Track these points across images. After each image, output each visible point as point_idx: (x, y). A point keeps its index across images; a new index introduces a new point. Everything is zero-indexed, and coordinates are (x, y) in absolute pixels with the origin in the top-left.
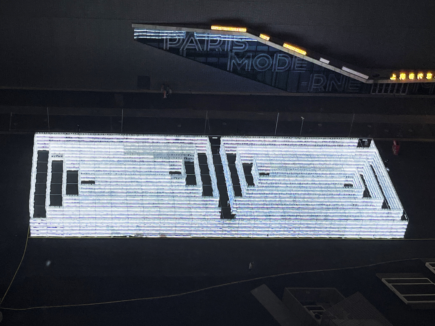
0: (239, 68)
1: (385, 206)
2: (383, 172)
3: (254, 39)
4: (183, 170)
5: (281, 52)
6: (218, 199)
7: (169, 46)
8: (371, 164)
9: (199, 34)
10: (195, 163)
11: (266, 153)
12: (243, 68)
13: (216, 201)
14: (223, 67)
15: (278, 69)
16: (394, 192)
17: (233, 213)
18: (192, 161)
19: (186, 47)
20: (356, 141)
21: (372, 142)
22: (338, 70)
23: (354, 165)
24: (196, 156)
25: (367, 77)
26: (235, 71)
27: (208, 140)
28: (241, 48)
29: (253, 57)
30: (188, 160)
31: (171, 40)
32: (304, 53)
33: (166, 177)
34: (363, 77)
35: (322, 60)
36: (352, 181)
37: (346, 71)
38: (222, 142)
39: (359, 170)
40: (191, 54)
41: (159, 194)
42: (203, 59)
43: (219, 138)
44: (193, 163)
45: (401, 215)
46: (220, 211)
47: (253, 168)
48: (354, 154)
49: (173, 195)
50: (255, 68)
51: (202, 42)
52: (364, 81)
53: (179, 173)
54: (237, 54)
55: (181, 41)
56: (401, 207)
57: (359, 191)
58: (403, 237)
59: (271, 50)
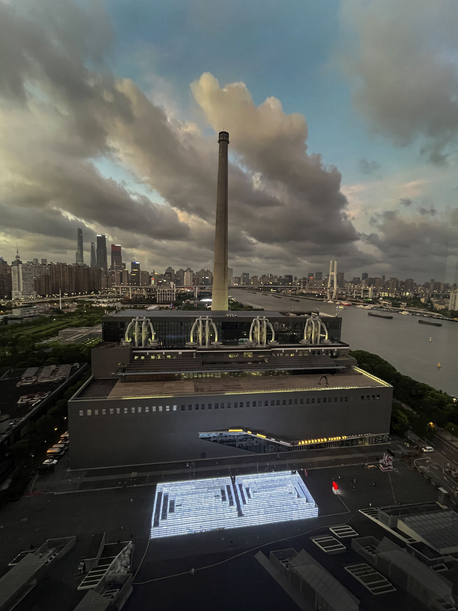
0: (241, 446)
1: (307, 501)
2: (303, 484)
3: (245, 433)
4: (220, 494)
5: (256, 437)
6: (236, 507)
7: (213, 439)
8: (298, 481)
9: (224, 433)
10: (225, 490)
11: (255, 482)
12: (242, 446)
13: (235, 508)
14: (235, 446)
15: (256, 444)
16: (309, 494)
17: (243, 513)
18: (224, 489)
19: (220, 439)
20: (290, 472)
21: (297, 471)
22: (278, 443)
23: (291, 483)
24: (226, 487)
25: (290, 444)
26: (239, 447)
27: (230, 479)
28: (241, 437)
29: (246, 441)
30: (222, 489)
31: (214, 437)
32: (265, 437)
33: (213, 499)
34: (288, 444)
35: (272, 439)
36: (292, 491)
37: (282, 442)
38: (236, 479)
39: (294, 485)
40: (222, 442)
41: (210, 508)
42: (226, 443)
43: (235, 477)
44: (224, 490)
45: (314, 505)
46: (237, 513)
47: (250, 490)
48: (290, 478)
49: (216, 508)
50: (247, 445)
51: (226, 436)
52: (289, 446)
53: (219, 496)
54: (239, 440)
55: (218, 437)
56: (314, 501)
57: (295, 496)
58: (317, 516)
59: (252, 437)
